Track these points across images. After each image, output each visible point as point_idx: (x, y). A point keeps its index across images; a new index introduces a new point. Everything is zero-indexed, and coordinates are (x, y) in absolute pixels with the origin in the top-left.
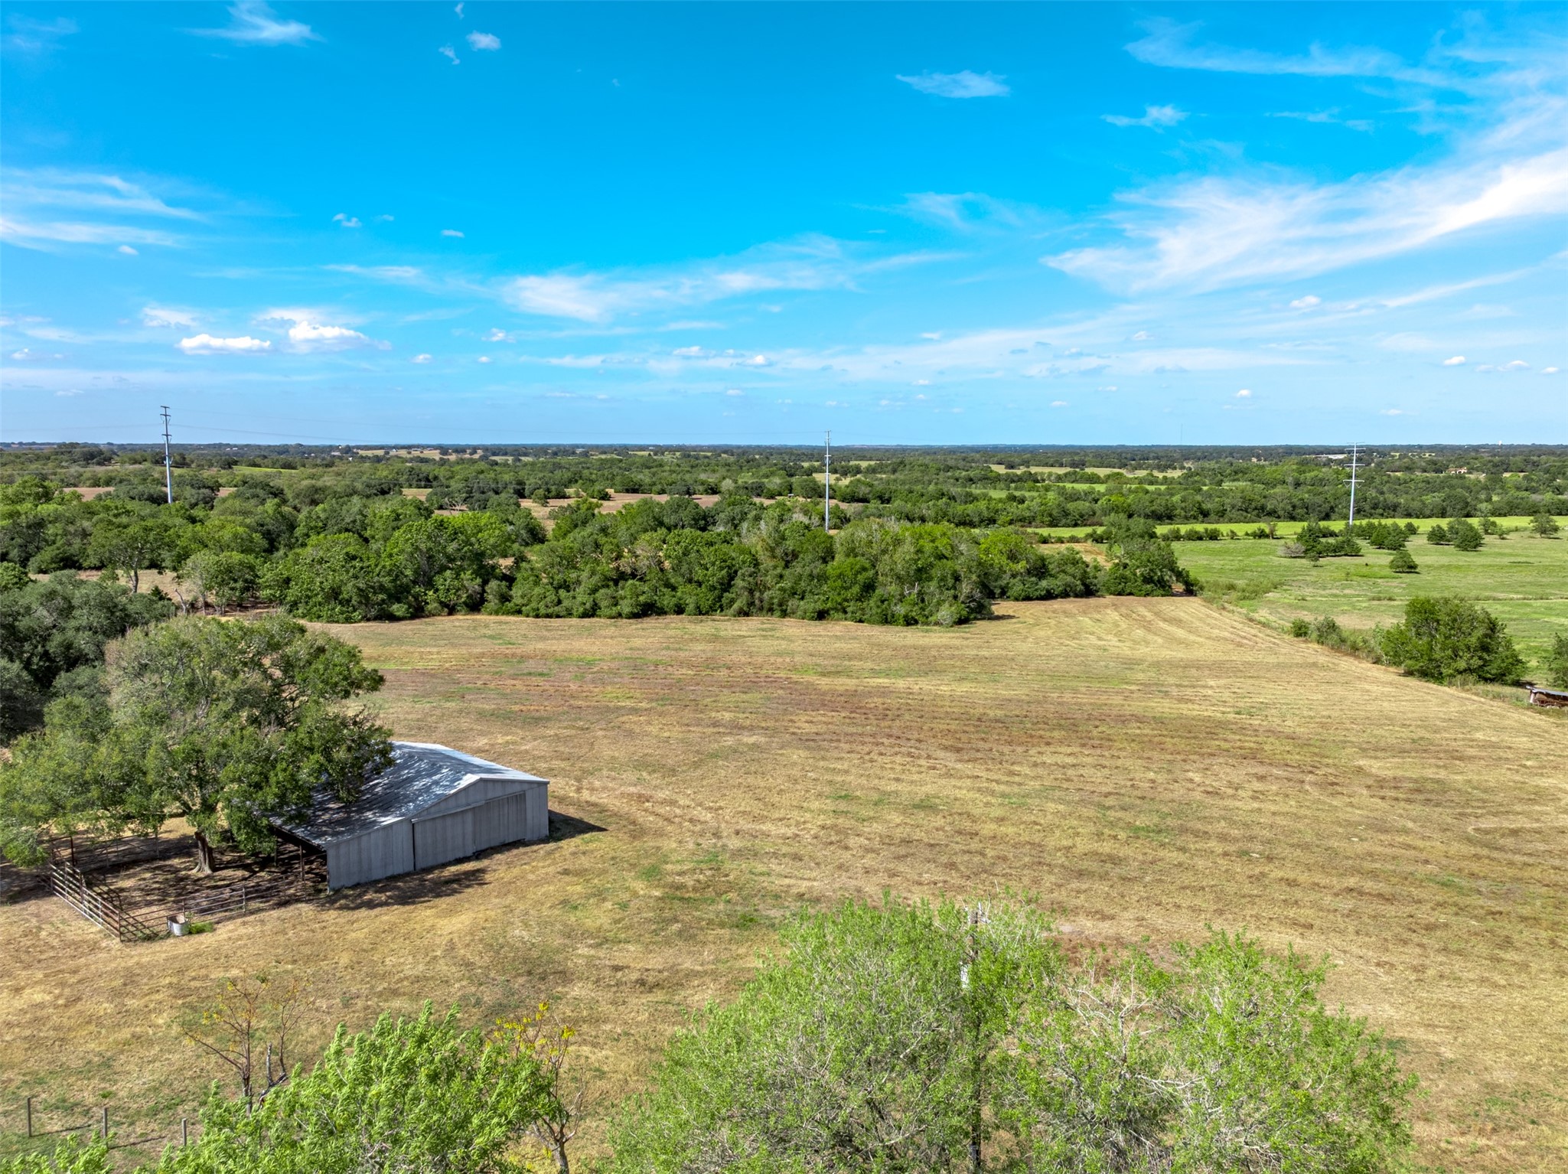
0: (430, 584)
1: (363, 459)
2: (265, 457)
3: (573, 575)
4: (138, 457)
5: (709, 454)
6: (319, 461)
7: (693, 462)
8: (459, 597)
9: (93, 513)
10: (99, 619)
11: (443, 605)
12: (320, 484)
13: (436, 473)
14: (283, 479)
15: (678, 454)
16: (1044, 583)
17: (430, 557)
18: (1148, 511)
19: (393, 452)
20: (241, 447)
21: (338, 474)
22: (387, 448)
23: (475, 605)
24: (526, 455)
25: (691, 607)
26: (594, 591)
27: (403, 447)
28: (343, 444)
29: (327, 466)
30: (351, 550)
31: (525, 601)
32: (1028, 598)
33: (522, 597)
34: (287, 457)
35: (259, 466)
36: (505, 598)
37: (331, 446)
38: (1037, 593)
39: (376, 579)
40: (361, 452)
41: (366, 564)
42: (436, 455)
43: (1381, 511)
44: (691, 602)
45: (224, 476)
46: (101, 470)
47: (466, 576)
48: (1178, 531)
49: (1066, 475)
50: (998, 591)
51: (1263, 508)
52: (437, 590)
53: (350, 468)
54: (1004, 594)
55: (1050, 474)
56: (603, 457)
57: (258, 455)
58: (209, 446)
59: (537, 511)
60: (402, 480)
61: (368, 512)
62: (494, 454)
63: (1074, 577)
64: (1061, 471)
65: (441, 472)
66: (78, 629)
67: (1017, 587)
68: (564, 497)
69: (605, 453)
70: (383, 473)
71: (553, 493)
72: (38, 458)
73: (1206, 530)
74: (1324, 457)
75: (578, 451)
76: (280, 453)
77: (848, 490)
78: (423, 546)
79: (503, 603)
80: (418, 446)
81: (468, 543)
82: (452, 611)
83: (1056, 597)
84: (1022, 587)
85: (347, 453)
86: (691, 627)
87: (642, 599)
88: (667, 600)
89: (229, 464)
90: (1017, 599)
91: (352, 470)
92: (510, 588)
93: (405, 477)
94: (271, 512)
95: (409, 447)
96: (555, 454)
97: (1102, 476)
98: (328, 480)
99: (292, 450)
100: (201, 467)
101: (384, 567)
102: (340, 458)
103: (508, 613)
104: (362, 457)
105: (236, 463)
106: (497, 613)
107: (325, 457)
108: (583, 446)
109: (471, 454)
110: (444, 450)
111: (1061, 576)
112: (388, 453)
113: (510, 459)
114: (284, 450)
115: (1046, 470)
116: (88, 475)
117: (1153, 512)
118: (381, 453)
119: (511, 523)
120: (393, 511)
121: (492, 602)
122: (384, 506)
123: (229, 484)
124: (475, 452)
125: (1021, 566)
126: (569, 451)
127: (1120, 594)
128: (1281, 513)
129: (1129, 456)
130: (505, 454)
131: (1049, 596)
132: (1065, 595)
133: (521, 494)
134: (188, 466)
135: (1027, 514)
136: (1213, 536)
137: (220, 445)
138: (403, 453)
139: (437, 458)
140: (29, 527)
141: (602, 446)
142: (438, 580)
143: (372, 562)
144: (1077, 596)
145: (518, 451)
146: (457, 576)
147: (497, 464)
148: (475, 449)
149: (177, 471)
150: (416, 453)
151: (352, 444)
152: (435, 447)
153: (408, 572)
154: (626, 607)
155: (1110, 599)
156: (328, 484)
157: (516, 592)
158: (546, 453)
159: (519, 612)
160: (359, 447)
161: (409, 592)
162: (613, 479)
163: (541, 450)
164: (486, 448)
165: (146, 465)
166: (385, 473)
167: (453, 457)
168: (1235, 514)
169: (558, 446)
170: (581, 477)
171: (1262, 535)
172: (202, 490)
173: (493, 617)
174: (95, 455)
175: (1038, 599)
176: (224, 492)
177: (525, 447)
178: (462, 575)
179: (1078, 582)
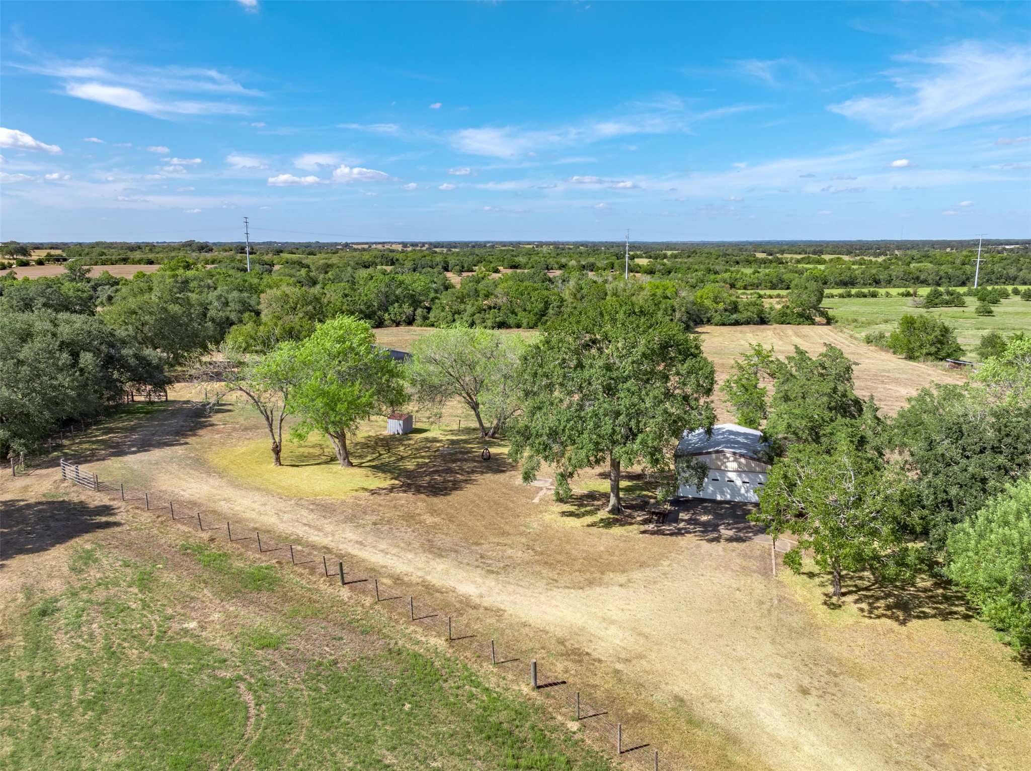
0: (387, 310)
1: (356, 250)
2: (297, 249)
3: (463, 306)
4: (227, 248)
5: (572, 247)
6: (329, 251)
7: (559, 251)
8: (401, 318)
9: (213, 276)
10: (238, 307)
11: (394, 321)
12: (330, 262)
13: (397, 257)
14: (309, 260)
15: (551, 247)
16: (734, 316)
17: (387, 296)
18: (838, 280)
19: (374, 246)
20: (283, 244)
21: (341, 258)
22: (370, 244)
23: (410, 322)
24: (455, 247)
25: (525, 324)
26: (474, 314)
27: (380, 243)
28: (343, 241)
29: (334, 253)
30: (346, 292)
31: (436, 320)
32: (724, 324)
33: (435, 318)
34: (311, 249)
35: (295, 254)
36: (425, 318)
37: (336, 243)
38: (729, 322)
39: (358, 307)
40: (354, 246)
41: (354, 298)
42: (400, 248)
43: (1004, 280)
44: (525, 322)
45: (276, 259)
46: (209, 256)
47: (406, 306)
48: (850, 292)
49: (802, 259)
50: (705, 320)
51: (918, 278)
52: (389, 314)
53: (348, 254)
54: (709, 321)
55: (792, 259)
56: (503, 248)
57: (294, 248)
58: (264, 243)
59: (453, 278)
60: (378, 261)
61: (356, 276)
62: (435, 247)
63: (753, 313)
64: (799, 257)
65: (401, 256)
66: (230, 311)
67: (717, 318)
68: (472, 271)
69: (505, 246)
70: (366, 257)
71: (466, 269)
72: (174, 249)
73: (869, 291)
74: (1000, 248)
75: (488, 245)
76: (306, 247)
77: (648, 267)
78: (383, 290)
79: (424, 321)
80: (389, 243)
81: (406, 289)
82: (398, 324)
83: (742, 324)
84: (720, 317)
85: (346, 246)
86: (523, 333)
87: (497, 319)
88: (512, 320)
89: (279, 252)
90: (716, 325)
91: (348, 255)
92: (428, 312)
93: (379, 259)
94: (304, 275)
95: (384, 243)
96: (474, 247)
97: (827, 260)
98: (334, 260)
99: (313, 245)
100: (262, 254)
101: (363, 300)
102: (342, 249)
103: (427, 326)
104: (355, 249)
105: (281, 252)
106: (421, 326)
107: (333, 249)
108: (492, 242)
109: (421, 247)
110: (405, 245)
111: (745, 312)
112: (370, 247)
113: (445, 250)
114: (308, 245)
115: (789, 256)
116: (202, 258)
117: (841, 281)
118: (366, 246)
119: (435, 283)
120: (369, 274)
121: (419, 320)
122: (365, 272)
123: (278, 263)
124: (424, 246)
125: (721, 306)
126: (482, 245)
127: (782, 323)
128: (930, 281)
129: (858, 247)
130: (442, 247)
131: (737, 323)
132: (748, 323)
133: (446, 269)
134: (255, 254)
135: (756, 281)
136: (874, 295)
137: (271, 242)
138: (380, 247)
139: (400, 250)
140: (182, 283)
141: (505, 242)
142: (391, 308)
143: (357, 298)
144: (754, 324)
145: (450, 245)
146: (400, 307)
147: (436, 252)
148: (423, 244)
149: (251, 256)
150: (387, 247)
151: (349, 242)
152: (399, 243)
153: (375, 304)
154: (489, 323)
155: (775, 326)
156: (335, 262)
157: (432, 315)
158: (468, 246)
159: (433, 325)
160: (353, 243)
161: (375, 314)
162: (503, 261)
163: (466, 244)
164: (430, 244)
165: (232, 253)
166: (367, 257)
167: (410, 249)
168: (898, 282)
169: (476, 242)
170: (484, 260)
171: (908, 295)
172: (265, 266)
173: (419, 328)
174: (204, 248)
175: (729, 325)
176: (277, 267)
177: (455, 243)
178: (403, 306)
179: (755, 316)
